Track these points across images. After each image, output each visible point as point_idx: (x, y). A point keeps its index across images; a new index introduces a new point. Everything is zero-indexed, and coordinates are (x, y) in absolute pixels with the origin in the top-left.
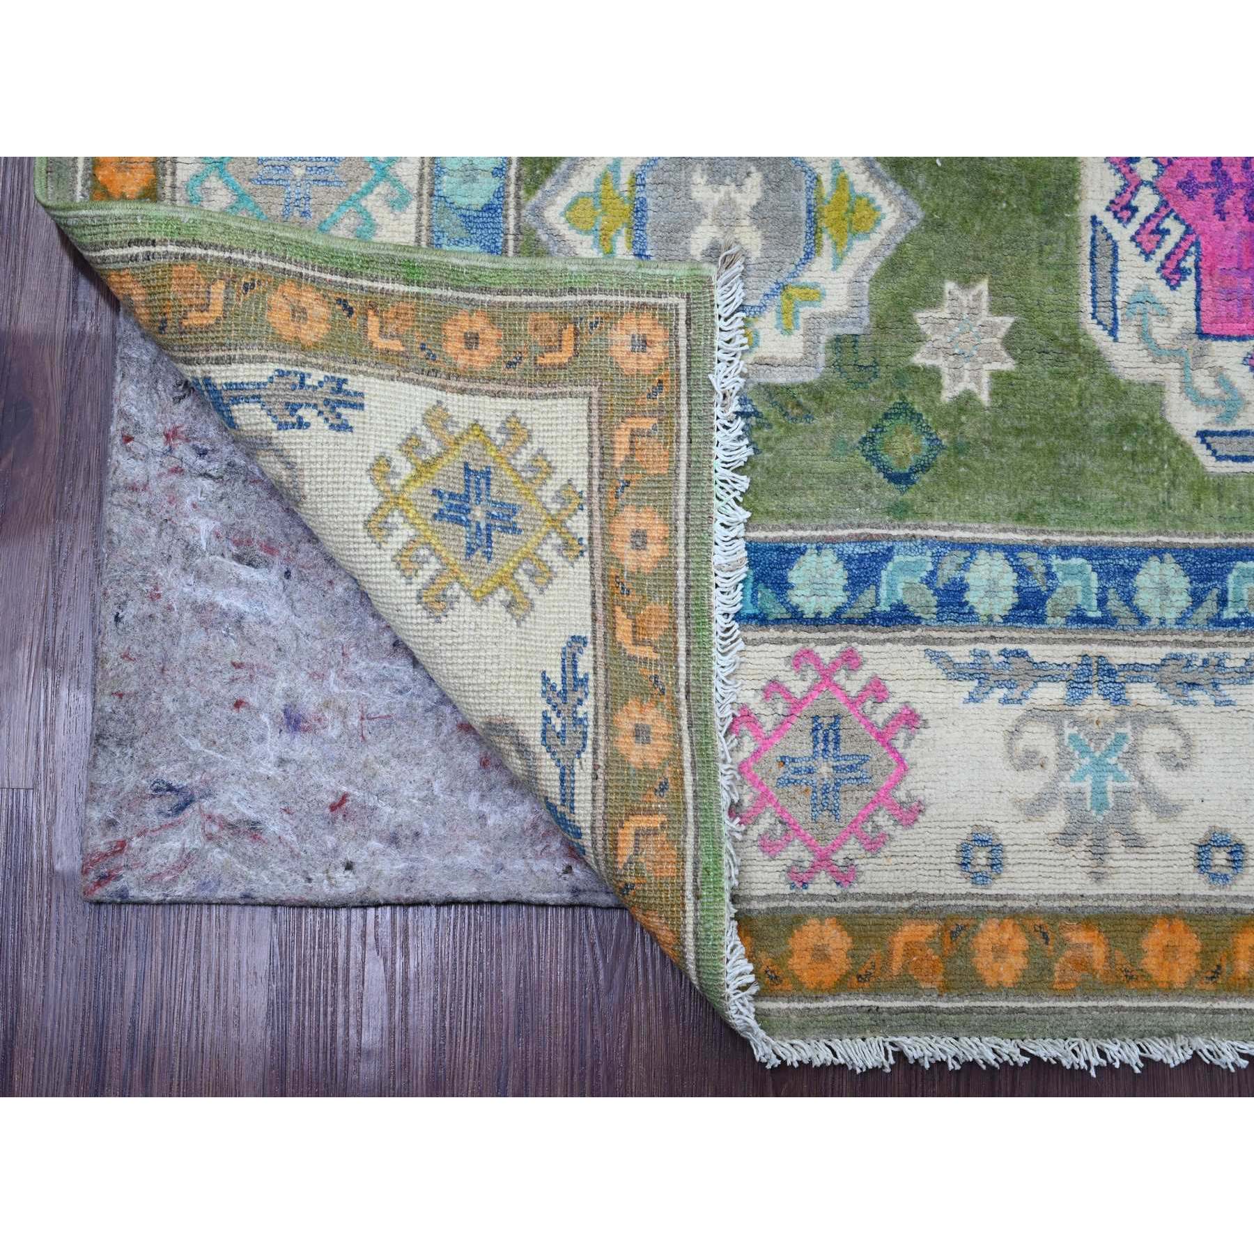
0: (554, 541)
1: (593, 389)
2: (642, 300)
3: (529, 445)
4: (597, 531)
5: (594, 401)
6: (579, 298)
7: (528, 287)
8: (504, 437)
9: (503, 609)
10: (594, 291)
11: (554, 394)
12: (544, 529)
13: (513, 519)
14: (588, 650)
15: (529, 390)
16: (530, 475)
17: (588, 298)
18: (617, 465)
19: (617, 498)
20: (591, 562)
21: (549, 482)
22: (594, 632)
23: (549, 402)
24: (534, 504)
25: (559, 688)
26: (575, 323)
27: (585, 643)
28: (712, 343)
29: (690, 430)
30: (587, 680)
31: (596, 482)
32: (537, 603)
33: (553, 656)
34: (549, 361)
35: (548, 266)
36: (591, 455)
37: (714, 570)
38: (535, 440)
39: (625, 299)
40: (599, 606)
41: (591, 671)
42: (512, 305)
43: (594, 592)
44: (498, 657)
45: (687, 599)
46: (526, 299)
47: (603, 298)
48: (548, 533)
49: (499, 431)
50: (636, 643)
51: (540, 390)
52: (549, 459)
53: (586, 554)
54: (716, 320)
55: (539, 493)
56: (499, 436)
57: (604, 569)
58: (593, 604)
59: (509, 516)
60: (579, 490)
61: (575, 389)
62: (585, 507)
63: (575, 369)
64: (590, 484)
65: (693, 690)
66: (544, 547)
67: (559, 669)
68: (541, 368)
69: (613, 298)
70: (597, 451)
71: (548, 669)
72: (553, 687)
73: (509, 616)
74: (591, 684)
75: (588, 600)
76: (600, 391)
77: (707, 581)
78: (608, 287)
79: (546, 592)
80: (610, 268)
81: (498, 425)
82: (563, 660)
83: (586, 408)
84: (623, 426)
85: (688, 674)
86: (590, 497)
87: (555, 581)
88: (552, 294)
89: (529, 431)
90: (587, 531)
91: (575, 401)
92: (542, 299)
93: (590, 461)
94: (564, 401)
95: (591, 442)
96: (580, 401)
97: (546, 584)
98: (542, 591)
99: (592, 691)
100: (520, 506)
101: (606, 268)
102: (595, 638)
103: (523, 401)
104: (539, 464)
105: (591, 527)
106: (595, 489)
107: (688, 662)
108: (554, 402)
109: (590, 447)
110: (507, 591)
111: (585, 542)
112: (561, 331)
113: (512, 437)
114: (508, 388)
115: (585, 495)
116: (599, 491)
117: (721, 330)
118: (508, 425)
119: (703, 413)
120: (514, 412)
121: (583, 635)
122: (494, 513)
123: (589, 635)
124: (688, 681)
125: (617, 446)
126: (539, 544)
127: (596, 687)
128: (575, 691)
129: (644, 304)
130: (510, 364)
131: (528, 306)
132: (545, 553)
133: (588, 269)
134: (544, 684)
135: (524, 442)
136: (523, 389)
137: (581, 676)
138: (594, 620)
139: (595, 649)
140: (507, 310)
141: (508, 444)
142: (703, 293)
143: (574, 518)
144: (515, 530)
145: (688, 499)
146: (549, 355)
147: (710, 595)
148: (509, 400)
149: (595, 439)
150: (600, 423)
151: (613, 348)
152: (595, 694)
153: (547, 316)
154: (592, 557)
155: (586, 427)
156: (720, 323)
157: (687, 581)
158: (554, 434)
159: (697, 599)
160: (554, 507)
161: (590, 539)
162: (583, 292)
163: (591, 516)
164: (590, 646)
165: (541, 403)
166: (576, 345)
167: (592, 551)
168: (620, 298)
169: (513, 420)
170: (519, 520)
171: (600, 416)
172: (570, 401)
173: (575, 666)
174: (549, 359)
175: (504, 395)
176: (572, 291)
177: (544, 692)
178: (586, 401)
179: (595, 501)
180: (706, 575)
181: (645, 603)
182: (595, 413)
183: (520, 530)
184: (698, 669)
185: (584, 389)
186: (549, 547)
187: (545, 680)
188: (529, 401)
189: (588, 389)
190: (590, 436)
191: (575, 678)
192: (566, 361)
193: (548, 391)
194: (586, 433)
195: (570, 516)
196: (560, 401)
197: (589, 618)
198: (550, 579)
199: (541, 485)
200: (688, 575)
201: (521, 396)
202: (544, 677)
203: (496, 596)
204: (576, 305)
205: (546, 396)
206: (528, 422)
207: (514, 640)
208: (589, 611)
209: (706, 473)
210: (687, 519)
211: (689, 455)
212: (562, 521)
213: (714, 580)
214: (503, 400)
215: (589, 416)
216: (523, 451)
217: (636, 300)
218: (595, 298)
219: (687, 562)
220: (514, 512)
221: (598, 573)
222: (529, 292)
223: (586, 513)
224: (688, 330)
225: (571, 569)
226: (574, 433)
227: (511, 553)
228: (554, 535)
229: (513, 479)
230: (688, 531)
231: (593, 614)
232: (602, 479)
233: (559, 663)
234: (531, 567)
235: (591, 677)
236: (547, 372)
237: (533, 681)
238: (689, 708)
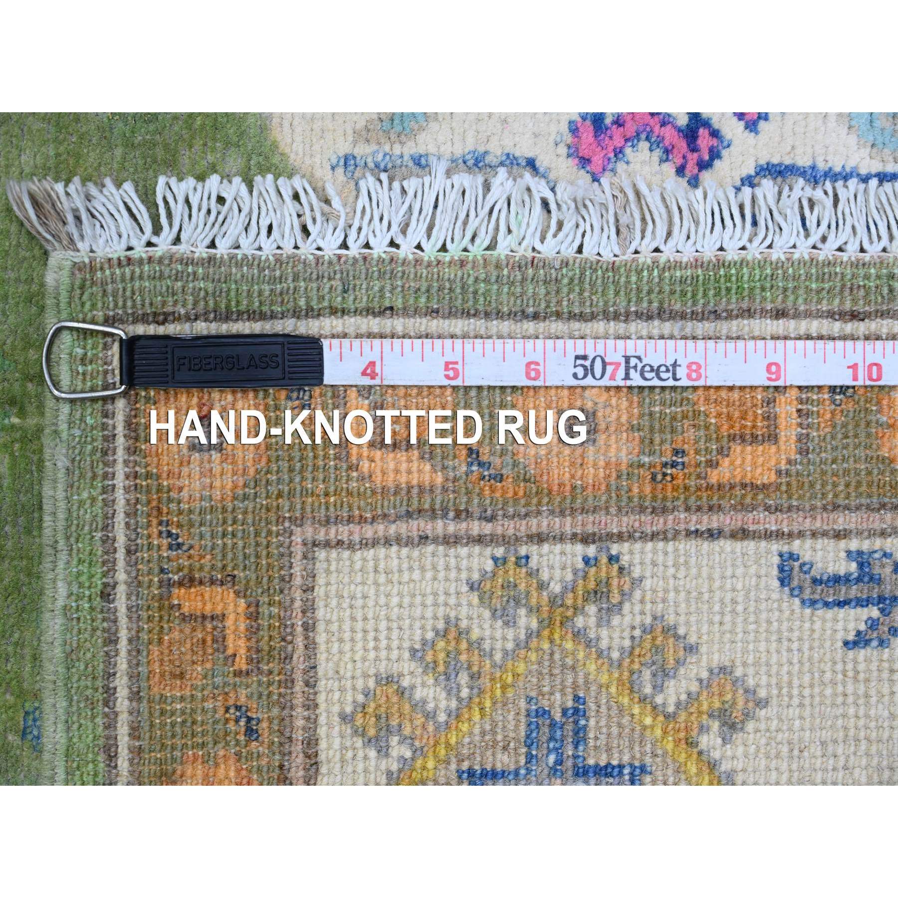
0: (592, 621)
1: (297, 539)
2: (120, 429)
3: (406, 682)
4: (568, 525)
5: (321, 536)
6: (121, 576)
7: (99, 696)
8: (394, 740)
9: (738, 737)
10: (108, 541)
11: (306, 627)
12: (569, 645)
13: (558, 716)
14: (804, 548)
15: (299, 686)
16: (464, 678)
17: (121, 555)
18: (439, 479)
19: (501, 478)
20: (631, 537)
21: (475, 634)
22: (768, 535)
23: (321, 638)
24: (521, 668)
25: (875, 613)
26: (170, 584)
27: (792, 557)
28: (201, 262)
29: (369, 311)
30: (860, 553)
31: (476, 527)
32: (716, 660)
33: (818, 625)
34: (242, 643)
35: (58, 652)
36: (424, 539)
37: (629, 256)
38: (395, 669)
39: (120, 470)
40: (714, 521)
41: (843, 544)
42: (135, 733)
43: (689, 534)
44: (823, 743)
45: (683, 316)
46: (122, 703)
47: (120, 518)
48: (576, 635)
49: (383, 752)
50: (772, 437)
51: (299, 662)
52: (430, 635)
53: (615, 549)
54: (158, 252)
55: (498, 657)
56: (394, 753)
57: (642, 510)
58: (712, 535)
59: (553, 725)
60: (489, 565)
61: (298, 581)
62: (523, 551)
63: (259, 582)
64: (480, 540)
65: (848, 306)
66: (604, 644)
67: (842, 613)
68: (256, 657)
69: (120, 496)
70: (416, 526)
71: (840, 635)
72: (873, 624)
73: (750, 726)
74: (866, 546)
75: (706, 546)
76: (299, 522)
77: (650, 270)
78: (98, 509)
79: (693, 639)
80: (62, 505)
81: (372, 754)
82: (826, 604)
83: (334, 554)
84: (365, 466)
85: (820, 315)
86: (504, 540)
87: (671, 619)
88: (112, 640)
89: (378, 683)
90: (568, 547)
91: (321, 580)
92: (122, 664)
93: (435, 540)
94: (320, 604)
95: (398, 540)
96: (320, 566)
97: (677, 637)
98: (691, 649)
99: (878, 543)
100: (529, 700)
101: (61, 516)
102: (779, 535)
103: (321, 699)
104: (441, 656)
105: (562, 539)
106: (488, 528)
107: (797, 316)
108: (321, 627)
109: (409, 542)
110: (702, 729)
111: (591, 551)
112: (184, 618)
113: (394, 722)
114: (299, 735)
115: (500, 552)
116: (491, 519)
117: (177, 240)
118: (372, 732)
119: (337, 283)
120: (343, 717)
121: (776, 560)
122: (552, 758)
123: (775, 547)
124: (831, 315)
125: (403, 479)
126: (600, 654)
127: (872, 534)
128: (880, 581)
129: (128, 424)
130: (250, 732)
131: (135, 696)
132: (616, 642)
133: (63, 557)
134: (867, 643)
135: (401, 692)
136: (299, 700)
137: (854, 566)
138: (741, 534)
139: (801, 535)
140: (145, 743)
141: (407, 731)
142: (104, 283)
143: (545, 576)
144: (577, 712)
145: (499, 315)
146: (230, 643)
147: (678, 265)
148: (322, 731)
149: (392, 529)
150: (362, 520)
151: (217, 495)
152: (883, 534)
153: (155, 649)
154: (620, 537)
155: (370, 553)
156: (164, 243)
157: (650, 318)
158: (383, 625)
159: (683, 294)
160: (525, 621)
161: (586, 540)
162: (110, 568)
163: (539, 538)
164: (796, 545)
165: (322, 657)
166: (212, 582)
167: (610, 536)
168: (120, 481)
169: (359, 721)
170: (557, 702)
171: (350, 520)
172: (320, 591)
173: (836, 579)
174: (237, 644)
175: (311, 743)
176: (107, 595)
177: (881, 643)
178: (321, 554)
179: (508, 527)
180: (639, 272)
181: (696, 414)
182: (343, 532)
183: (576, 698)
184: (808, 290)
185: (297, 560)
186: (604, 633)
187: (858, 642)
188: (322, 684)
189: (298, 550)
190: (387, 542)
191: (859, 580)
192: (242, 602)
193: (300, 641)
194: (382, 552)
195: (541, 586)
196: (320, 613)
197: (738, 546)
198: (666, 630)
199: (482, 654)
200: (639, 315)
201: (311, 705)
202: (855, 644)
203: (716, 755)
204: (135, 584)
205: (310, 646)
206: (360, 684)
207: (794, 712)
208: (727, 545)
209: (448, 273)
210: (536, 316)
211: (416, 312)
212: (552, 601)
213: (647, 257)
214: (323, 745)
215: (351, 546)
216: (418, 694)
217: (120, 441)
218: (121, 540)
219: (616, 317)
220: (542, 713)
221: (652, 523)
222: (110, 693)
223: (534, 549)
224: (178, 319)
225: (648, 583)
226: (382, 579)
227: (626, 720)
228: (580, 622)
229: (477, 717)
230: (558, 315)
231: (733, 536)
232: (469, 514)
233: (830, 614)
234: (647, 674)
235: (854, 545)
236: (264, 645)
237: (861, 667)
238: (882, 315)
